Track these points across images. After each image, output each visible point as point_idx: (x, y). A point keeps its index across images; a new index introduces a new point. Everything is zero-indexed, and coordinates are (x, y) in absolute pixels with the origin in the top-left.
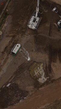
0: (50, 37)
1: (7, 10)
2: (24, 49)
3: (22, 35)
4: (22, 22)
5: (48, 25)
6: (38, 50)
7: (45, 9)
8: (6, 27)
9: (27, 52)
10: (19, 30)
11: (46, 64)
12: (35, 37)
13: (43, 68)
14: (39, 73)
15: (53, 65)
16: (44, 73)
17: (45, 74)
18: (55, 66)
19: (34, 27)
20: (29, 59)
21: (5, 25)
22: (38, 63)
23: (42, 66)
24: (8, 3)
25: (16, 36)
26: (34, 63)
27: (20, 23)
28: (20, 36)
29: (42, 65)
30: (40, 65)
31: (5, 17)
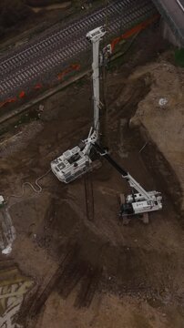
0: (87, 223)
1: (41, 107)
2: (9, 216)
3: (24, 180)
4: (48, 149)
5: (104, 190)
6: (43, 241)
7: (124, 147)
8: (12, 144)
9: (12, 227)
10: (27, 164)
11: (40, 286)
12: (53, 201)
13: (25, 295)
14: (7, 299)
15: (54, 302)
16: (17, 308)
17: (19, 313)
18: (56, 305)
19: (61, 174)
20: (6, 251)
21: (14, 138)
22: (21, 273)
23: (26, 288)
24: (55, 91)
25: (10, 174)
26: (12, 266)
27: (42, 149)
28: (18, 180)
29: (28, 284)
30: (23, 282)
31: (25, 121)
